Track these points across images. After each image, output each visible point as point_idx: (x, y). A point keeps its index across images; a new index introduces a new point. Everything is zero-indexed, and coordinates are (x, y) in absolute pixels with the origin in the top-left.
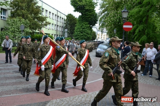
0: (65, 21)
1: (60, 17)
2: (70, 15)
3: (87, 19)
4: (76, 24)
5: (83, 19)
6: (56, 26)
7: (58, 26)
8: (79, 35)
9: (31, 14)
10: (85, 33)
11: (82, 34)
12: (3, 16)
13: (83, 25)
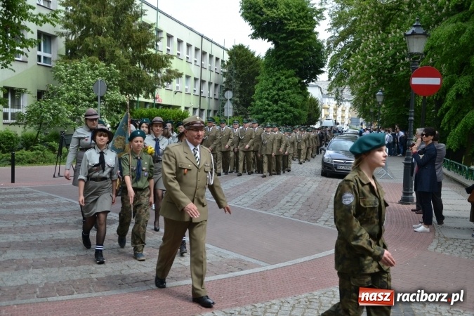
0: (224, 66)
1: (211, 56)
2: (241, 47)
3: (291, 59)
4: (258, 75)
5: (280, 60)
6: (199, 81)
7: (203, 82)
8: (266, 110)
9: (125, 46)
10: (286, 102)
11: (275, 107)
12: (42, 54)
13: (279, 79)
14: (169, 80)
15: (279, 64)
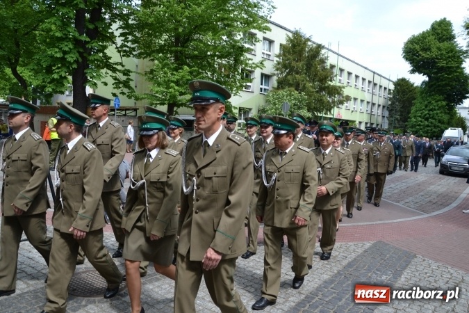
0: (390, 93)
1: (381, 86)
2: (403, 80)
3: (441, 88)
4: (415, 99)
5: (432, 89)
6: (370, 104)
7: (374, 104)
8: (419, 125)
10: (435, 119)
11: (426, 123)
12: (263, 87)
13: (430, 102)
14: (341, 103)
15: (431, 92)
